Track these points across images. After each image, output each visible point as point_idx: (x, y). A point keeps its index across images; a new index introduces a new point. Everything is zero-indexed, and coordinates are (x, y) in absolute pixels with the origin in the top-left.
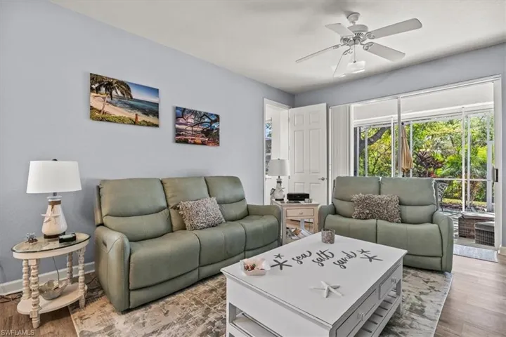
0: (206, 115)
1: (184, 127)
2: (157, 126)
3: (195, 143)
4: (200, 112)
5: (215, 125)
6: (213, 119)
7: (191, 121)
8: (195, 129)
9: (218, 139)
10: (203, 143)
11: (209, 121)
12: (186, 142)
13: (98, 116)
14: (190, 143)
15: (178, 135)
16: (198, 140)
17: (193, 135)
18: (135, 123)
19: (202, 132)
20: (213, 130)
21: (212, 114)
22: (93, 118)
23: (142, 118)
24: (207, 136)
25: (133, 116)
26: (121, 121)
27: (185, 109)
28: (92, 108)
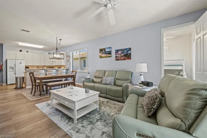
0: (125, 49)
1: (118, 55)
2: (111, 57)
3: (121, 60)
4: (123, 49)
5: (129, 52)
6: (128, 50)
7: (120, 53)
8: (121, 55)
9: (131, 57)
10: (124, 59)
11: (126, 51)
12: (118, 60)
13: (101, 57)
14: (120, 60)
15: (116, 58)
16: (122, 58)
17: (121, 57)
18: (106, 57)
19: (124, 56)
20: (128, 54)
21: (127, 48)
22: (100, 58)
23: (108, 55)
24: (125, 57)
25: (106, 56)
26: (104, 57)
27: (118, 50)
28: (100, 56)
